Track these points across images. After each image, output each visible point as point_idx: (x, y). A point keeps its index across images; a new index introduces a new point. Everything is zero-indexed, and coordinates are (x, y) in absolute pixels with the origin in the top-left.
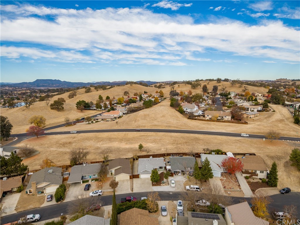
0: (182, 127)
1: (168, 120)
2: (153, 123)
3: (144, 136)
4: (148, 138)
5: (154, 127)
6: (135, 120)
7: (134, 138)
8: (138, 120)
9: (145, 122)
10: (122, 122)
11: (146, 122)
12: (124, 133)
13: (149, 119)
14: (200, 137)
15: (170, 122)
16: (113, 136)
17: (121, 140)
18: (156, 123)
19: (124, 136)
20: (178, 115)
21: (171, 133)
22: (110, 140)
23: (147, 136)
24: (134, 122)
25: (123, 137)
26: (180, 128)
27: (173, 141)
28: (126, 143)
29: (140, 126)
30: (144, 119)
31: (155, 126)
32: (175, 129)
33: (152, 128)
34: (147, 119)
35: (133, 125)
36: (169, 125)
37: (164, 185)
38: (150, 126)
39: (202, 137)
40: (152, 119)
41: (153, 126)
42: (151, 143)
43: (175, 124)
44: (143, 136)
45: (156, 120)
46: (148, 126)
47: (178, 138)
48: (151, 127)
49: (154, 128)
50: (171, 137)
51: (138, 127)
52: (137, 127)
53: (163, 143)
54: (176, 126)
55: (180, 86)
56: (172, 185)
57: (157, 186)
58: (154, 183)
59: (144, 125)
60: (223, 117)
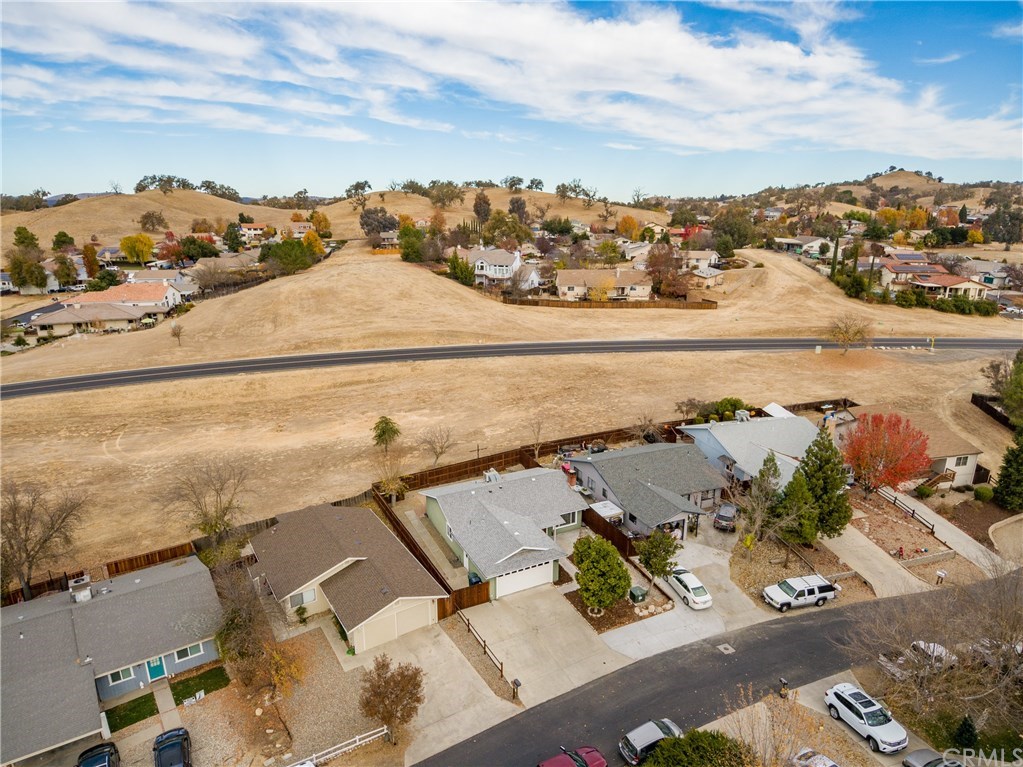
0: (505, 334)
1: (431, 310)
2: (374, 325)
3: (358, 383)
4: (381, 392)
5: (382, 340)
6: (270, 316)
7: (308, 397)
8: (291, 318)
9: (330, 323)
10: (203, 330)
11: (337, 322)
12: (242, 377)
13: (343, 310)
14: (602, 364)
15: (444, 316)
16: (177, 401)
17: (239, 414)
18: (381, 323)
19: (250, 395)
20: (459, 291)
21: (480, 359)
22: (170, 419)
23: (370, 381)
24: (269, 327)
25: (245, 400)
26: (498, 338)
28: (272, 425)
30: (319, 311)
31: (387, 335)
32: (481, 342)
33: (373, 347)
34: (332, 311)
35: (269, 339)
36: (450, 328)
38: (364, 337)
39: (608, 362)
40: (356, 307)
41: (379, 335)
42: (410, 410)
43: (472, 323)
44: (350, 384)
45: (377, 309)
46: (355, 341)
47: (520, 375)
48: (369, 341)
49: (386, 345)
50: (491, 374)
51: (305, 347)
52: (297, 347)
53: (466, 403)
54: (479, 331)
55: (385, 197)
56: (697, 599)
57: (623, 623)
58: (592, 611)
59: (330, 334)
60: (623, 289)
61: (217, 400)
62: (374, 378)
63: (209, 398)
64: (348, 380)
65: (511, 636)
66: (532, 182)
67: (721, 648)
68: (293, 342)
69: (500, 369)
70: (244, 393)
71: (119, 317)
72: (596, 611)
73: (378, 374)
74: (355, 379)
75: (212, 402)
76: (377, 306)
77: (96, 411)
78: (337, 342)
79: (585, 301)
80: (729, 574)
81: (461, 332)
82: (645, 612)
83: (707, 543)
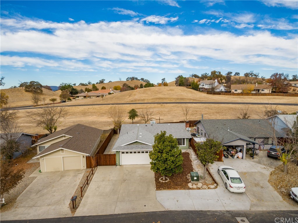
0: (202, 100)
1: (179, 93)
2: (157, 96)
5: (158, 100)
6: (130, 95)
8: (135, 95)
9: (144, 96)
10: (111, 97)
11: (147, 96)
13: (150, 93)
15: (182, 95)
16: (91, 110)
18: (160, 96)
22: (85, 114)
24: (128, 96)
29: (136, 100)
30: (143, 93)
31: (160, 98)
32: (191, 101)
34: (147, 93)
35: (126, 99)
38: (152, 99)
40: (154, 92)
41: (157, 99)
43: (191, 97)
44: (140, 109)
46: (149, 100)
51: (134, 101)
54: (192, 98)
56: (232, 184)
57: (176, 188)
58: (162, 179)
59: (142, 98)
61: (101, 111)
62: (148, 107)
63: (99, 110)
64: (139, 107)
66: (236, 73)
68: (132, 100)
69: (193, 107)
70: (109, 109)
71: (94, 95)
73: (150, 106)
74: (142, 107)
76: (160, 92)
78: (144, 100)
81: (185, 98)
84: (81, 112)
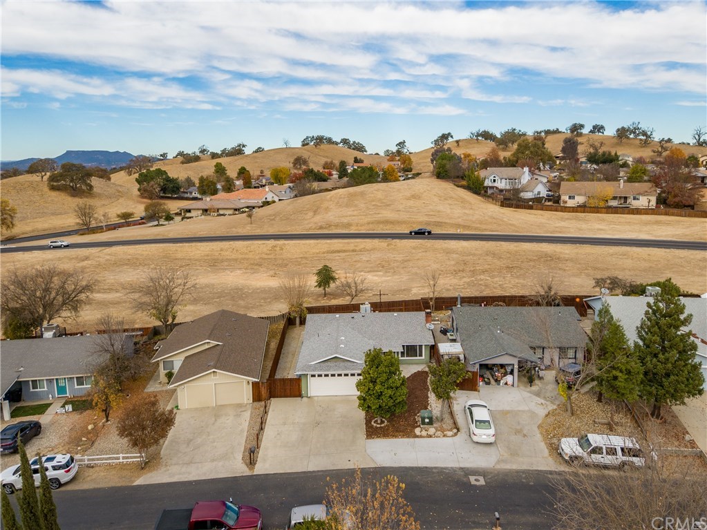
0: (484, 227)
1: (431, 207)
2: (379, 215)
3: (345, 251)
4: (357, 258)
5: (381, 226)
6: (315, 208)
7: (306, 258)
8: (327, 210)
9: (349, 213)
10: (270, 215)
11: (355, 213)
12: (272, 242)
13: (363, 205)
14: (561, 253)
15: (439, 212)
16: (227, 254)
17: (257, 265)
18: (388, 214)
19: (271, 254)
20: (466, 197)
21: (446, 241)
22: (216, 264)
23: (354, 251)
24: (311, 214)
25: (266, 257)
26: (476, 229)
27: (454, 265)
28: (272, 273)
29: (330, 226)
30: (347, 206)
31: (387, 222)
32: (459, 231)
33: (374, 230)
34: (356, 206)
35: (306, 222)
36: (438, 220)
37: (432, 430)
38: (369, 223)
39: (567, 252)
40: (374, 203)
41: (379, 222)
42: (368, 272)
43: (459, 217)
44: (339, 252)
45: (388, 205)
46: (361, 226)
47: (474, 255)
48: (371, 226)
49: (383, 230)
50: (448, 252)
51: (325, 228)
52: (321, 228)
53: (414, 270)
54: (462, 223)
55: (460, 143)
56: (477, 431)
57: (396, 437)
58: (376, 422)
59: (345, 220)
60: (626, 198)
61: (250, 256)
62: (357, 248)
63: (246, 254)
64: (338, 249)
65: (293, 423)
67: (472, 479)
68: (319, 224)
69: (460, 249)
70: (268, 252)
71: (229, 207)
72: (379, 422)
73: (362, 246)
74: (344, 249)
75: (247, 256)
76: (388, 203)
77: (179, 255)
78: (349, 225)
79: (583, 208)
80: (540, 422)
81: (445, 223)
82: (424, 433)
83: (538, 394)
84: (206, 258)
